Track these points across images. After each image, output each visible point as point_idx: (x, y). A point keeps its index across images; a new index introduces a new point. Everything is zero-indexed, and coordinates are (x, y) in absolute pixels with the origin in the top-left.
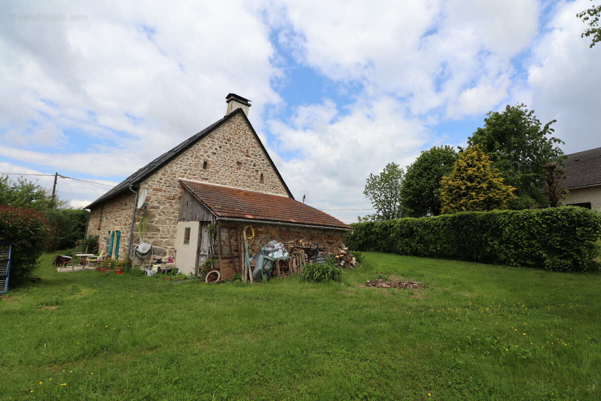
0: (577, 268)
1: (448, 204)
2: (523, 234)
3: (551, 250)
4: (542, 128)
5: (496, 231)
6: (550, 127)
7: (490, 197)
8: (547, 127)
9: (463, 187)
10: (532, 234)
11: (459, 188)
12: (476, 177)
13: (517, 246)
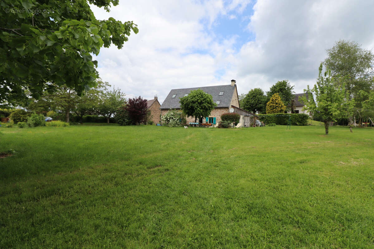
0: (303, 125)
1: (270, 110)
2: (294, 119)
3: (299, 122)
4: (291, 87)
5: (288, 118)
6: (293, 88)
7: (282, 109)
8: (292, 87)
9: (275, 106)
10: (296, 119)
11: (274, 106)
12: (278, 103)
13: (292, 121)
